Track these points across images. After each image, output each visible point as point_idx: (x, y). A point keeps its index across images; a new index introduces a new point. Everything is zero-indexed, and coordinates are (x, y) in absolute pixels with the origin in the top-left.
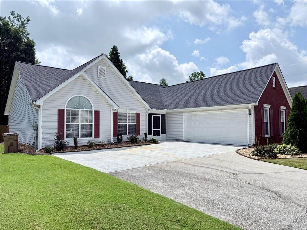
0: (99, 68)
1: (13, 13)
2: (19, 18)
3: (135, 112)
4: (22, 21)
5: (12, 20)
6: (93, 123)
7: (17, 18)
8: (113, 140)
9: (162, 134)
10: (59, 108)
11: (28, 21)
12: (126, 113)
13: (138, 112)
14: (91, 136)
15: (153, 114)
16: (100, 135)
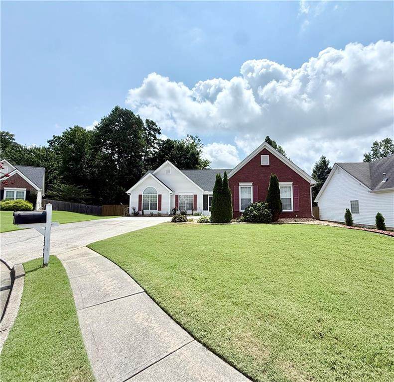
0: (167, 169)
3: (193, 194)
6: (157, 202)
8: (170, 213)
10: (139, 194)
12: (185, 195)
13: (196, 194)
14: (156, 209)
15: (209, 195)
16: (162, 209)
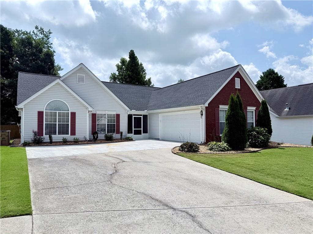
0: (79, 76)
1: (37, 28)
2: (42, 31)
3: (115, 113)
4: (44, 34)
5: (36, 33)
7: (40, 31)
8: (89, 138)
9: (143, 133)
10: (38, 111)
11: (50, 33)
12: (105, 114)
13: (118, 113)
14: (68, 134)
15: (134, 115)
16: (76, 133)
